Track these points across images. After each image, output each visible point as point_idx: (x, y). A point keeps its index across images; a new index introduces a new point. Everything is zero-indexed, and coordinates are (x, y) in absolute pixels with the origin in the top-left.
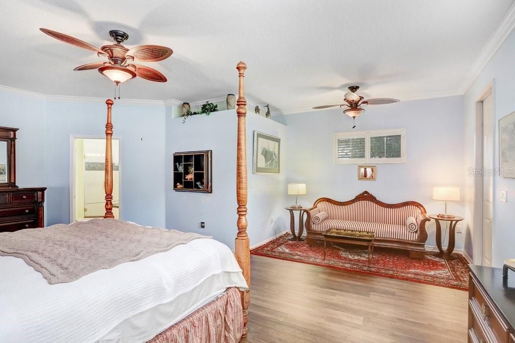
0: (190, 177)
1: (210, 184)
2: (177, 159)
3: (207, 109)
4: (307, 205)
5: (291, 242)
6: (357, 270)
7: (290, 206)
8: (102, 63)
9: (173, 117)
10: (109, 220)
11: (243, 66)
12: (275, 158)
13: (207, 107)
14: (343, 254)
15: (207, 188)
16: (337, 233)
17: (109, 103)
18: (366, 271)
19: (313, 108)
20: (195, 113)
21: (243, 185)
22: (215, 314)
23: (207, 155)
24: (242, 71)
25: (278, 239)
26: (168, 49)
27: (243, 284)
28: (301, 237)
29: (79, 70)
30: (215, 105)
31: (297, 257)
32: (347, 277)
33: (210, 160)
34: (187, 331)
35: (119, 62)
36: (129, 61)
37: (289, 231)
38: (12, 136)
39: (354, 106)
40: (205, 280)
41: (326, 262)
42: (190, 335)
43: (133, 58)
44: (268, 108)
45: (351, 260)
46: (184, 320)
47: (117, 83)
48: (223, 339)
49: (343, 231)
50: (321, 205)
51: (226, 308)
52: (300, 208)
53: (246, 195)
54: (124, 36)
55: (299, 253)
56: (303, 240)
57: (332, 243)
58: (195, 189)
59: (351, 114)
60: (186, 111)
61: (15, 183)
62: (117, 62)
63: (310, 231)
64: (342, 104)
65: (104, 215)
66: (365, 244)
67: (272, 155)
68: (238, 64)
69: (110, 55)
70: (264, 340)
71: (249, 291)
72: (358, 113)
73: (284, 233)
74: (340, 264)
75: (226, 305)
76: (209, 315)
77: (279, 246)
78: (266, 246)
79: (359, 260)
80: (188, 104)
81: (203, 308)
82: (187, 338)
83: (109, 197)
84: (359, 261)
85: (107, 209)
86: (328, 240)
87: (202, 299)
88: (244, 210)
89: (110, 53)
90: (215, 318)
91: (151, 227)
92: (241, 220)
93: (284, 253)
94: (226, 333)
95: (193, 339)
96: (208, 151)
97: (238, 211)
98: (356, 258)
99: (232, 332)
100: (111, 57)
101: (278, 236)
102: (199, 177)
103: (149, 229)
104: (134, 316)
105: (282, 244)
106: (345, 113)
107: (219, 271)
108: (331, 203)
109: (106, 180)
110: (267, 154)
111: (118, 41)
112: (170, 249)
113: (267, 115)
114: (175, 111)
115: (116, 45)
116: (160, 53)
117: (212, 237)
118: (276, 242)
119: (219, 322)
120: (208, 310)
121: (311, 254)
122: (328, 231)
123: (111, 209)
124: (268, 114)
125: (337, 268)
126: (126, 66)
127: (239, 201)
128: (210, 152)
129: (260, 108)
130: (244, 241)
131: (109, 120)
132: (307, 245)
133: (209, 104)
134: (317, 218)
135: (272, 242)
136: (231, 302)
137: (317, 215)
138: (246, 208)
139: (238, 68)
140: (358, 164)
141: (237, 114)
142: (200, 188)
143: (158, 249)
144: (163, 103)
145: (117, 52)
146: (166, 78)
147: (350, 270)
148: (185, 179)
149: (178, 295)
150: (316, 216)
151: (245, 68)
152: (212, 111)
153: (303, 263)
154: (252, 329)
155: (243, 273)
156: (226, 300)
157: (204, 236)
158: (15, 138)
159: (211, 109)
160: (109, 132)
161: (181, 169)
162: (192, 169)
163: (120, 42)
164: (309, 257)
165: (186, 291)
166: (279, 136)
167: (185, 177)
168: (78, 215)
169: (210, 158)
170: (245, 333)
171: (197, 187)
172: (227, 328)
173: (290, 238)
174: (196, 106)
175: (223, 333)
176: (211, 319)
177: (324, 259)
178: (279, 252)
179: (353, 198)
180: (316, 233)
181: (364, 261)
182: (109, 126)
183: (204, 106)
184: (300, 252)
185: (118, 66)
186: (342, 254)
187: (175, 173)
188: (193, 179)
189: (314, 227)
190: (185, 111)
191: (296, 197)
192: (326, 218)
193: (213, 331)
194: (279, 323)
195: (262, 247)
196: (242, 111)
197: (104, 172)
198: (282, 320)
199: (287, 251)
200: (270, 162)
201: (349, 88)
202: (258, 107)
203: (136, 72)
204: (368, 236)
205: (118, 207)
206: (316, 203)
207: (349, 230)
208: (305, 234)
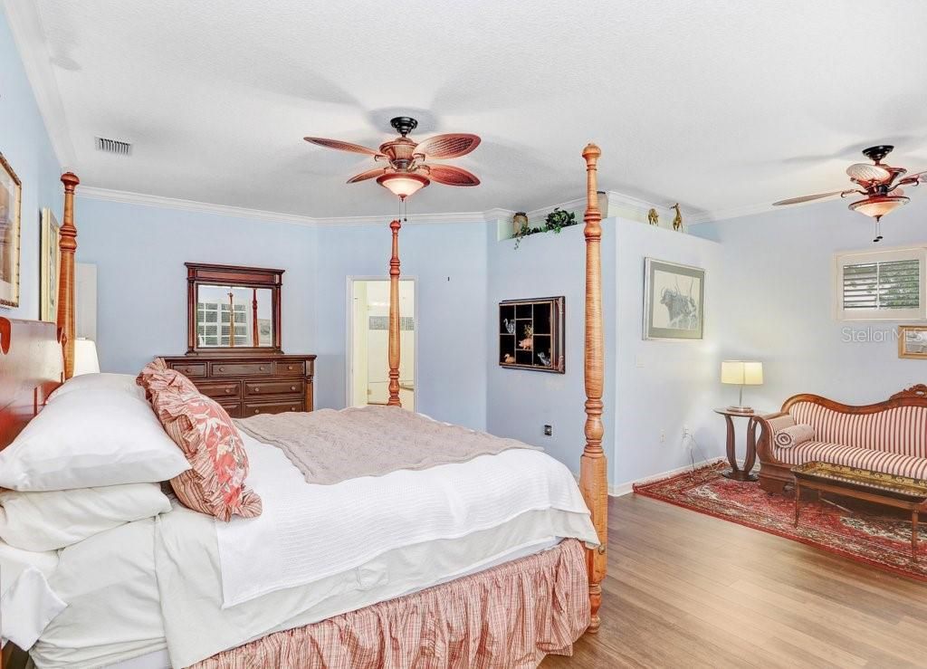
0: (527, 343)
1: (561, 357)
2: (506, 312)
3: (555, 222)
4: (766, 407)
5: (725, 480)
6: (878, 561)
7: (726, 406)
8: (382, 169)
9: (499, 239)
10: (395, 408)
11: (593, 151)
12: (691, 308)
13: (556, 219)
14: (850, 523)
15: (557, 364)
16: (833, 474)
17: (395, 227)
18: (903, 567)
19: (774, 204)
20: (536, 231)
21: (596, 363)
22: (536, 576)
23: (556, 304)
24: (592, 161)
25: (698, 472)
26: (474, 136)
27: (592, 537)
28: (750, 474)
29: (354, 181)
30: (570, 213)
31: (734, 512)
32: (845, 570)
33: (561, 313)
34: (486, 591)
35: (405, 164)
36: (419, 162)
37: (724, 457)
38: (277, 282)
39: (878, 192)
40: (518, 517)
41: (799, 530)
42: (489, 597)
43: (424, 156)
44: (677, 210)
45: (867, 538)
46: (482, 572)
47: (403, 197)
48: (548, 621)
49: (848, 470)
50: (798, 410)
51: (557, 572)
52: (749, 413)
53: (601, 380)
54: (412, 124)
55: (738, 504)
56: (755, 481)
57: (820, 494)
58: (535, 366)
59: (871, 210)
60: (522, 229)
61: (280, 347)
62: (401, 164)
63: (768, 463)
64: (846, 190)
65: (387, 401)
66: (905, 505)
67: (687, 304)
68: (585, 150)
69: (391, 156)
70: (628, 646)
71: (603, 551)
72: (889, 207)
73: (715, 460)
74: (835, 541)
75: (558, 566)
76: (524, 574)
77: (697, 484)
78: (671, 481)
79: (891, 542)
80: (524, 215)
81: (515, 562)
82: (484, 601)
83: (394, 373)
84: (889, 542)
85: (391, 392)
86: (805, 483)
87: (513, 545)
88: (596, 405)
89: (392, 153)
90: (536, 585)
91: (449, 425)
92: (591, 423)
93: (707, 499)
94: (555, 614)
95: (495, 606)
96: (557, 298)
97: (587, 408)
98: (883, 534)
99: (565, 615)
100: (393, 160)
101: (698, 465)
102: (542, 344)
103: (446, 426)
104: (404, 547)
105: (706, 482)
106: (853, 209)
107: (544, 505)
108: (823, 406)
109: (391, 346)
110: (672, 301)
111: (402, 133)
112: (470, 459)
113: (675, 224)
114: (502, 228)
115: (400, 140)
116: (464, 143)
117: (542, 449)
118: (693, 478)
119: (542, 591)
120: (522, 566)
121: (766, 509)
122: (807, 466)
123: (397, 392)
124: (677, 223)
125: (824, 547)
126: (415, 169)
127: (588, 390)
128: (561, 300)
129: (658, 211)
130: (595, 461)
131: (395, 253)
132: (762, 491)
133: (559, 214)
134: (786, 437)
135: (685, 477)
136: (567, 564)
137: (786, 430)
138: (600, 402)
139: (586, 156)
140: (897, 322)
141: (584, 238)
142: (543, 365)
143: (450, 458)
144: (482, 216)
145: (402, 150)
146: (479, 178)
147: (858, 559)
148: (518, 347)
149: (471, 530)
150: (781, 431)
151: (597, 155)
152: (564, 226)
153: (745, 524)
154: (611, 623)
155: (592, 518)
156: (557, 559)
157: (531, 447)
158: (280, 284)
159: (563, 221)
160: (395, 271)
161: (512, 330)
162: (531, 331)
163: (406, 133)
164: (760, 516)
165: (486, 528)
166: (702, 265)
167: (518, 343)
168: (358, 399)
169: (561, 309)
170: (593, 625)
171: (538, 361)
172: (555, 603)
173: (725, 471)
174: (536, 219)
175: (548, 613)
176: (527, 583)
177: (795, 525)
178: (694, 497)
179: (887, 399)
180: (782, 468)
181: (903, 545)
182: (394, 263)
183: (551, 216)
184: (742, 502)
185: (403, 171)
186: (844, 520)
187: (502, 337)
188: (532, 347)
189: (778, 455)
190: (518, 227)
191: (742, 389)
192: (811, 439)
193: (530, 603)
194: (667, 626)
195: (661, 484)
196: (593, 231)
197: (387, 332)
198: (672, 621)
199: (713, 496)
200: (681, 317)
201: (864, 152)
202: (653, 210)
203: (429, 177)
204: (915, 488)
205: (412, 390)
206: (789, 404)
207: (866, 470)
208: (757, 467)
